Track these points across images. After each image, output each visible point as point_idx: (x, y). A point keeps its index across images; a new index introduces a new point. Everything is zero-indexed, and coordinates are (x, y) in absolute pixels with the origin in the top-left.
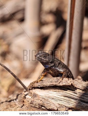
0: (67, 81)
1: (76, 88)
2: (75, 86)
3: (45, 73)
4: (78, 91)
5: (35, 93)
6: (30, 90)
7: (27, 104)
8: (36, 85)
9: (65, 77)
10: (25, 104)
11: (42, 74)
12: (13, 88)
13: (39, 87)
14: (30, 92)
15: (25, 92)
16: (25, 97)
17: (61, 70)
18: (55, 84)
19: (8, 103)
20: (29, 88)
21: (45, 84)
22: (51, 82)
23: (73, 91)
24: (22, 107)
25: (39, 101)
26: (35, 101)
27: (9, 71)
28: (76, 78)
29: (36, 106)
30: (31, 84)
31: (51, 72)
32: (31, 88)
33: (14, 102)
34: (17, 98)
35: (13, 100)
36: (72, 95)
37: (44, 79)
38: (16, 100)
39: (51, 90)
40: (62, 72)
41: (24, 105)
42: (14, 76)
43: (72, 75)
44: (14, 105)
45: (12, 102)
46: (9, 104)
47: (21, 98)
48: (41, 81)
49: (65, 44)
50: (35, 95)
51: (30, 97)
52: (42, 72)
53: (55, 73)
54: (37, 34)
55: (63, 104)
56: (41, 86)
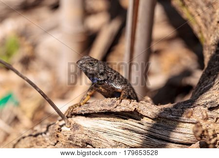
0: (127, 105)
1: (142, 116)
2: (141, 112)
3: (93, 92)
4: (145, 120)
5: (76, 122)
6: (68, 117)
7: (63, 140)
8: (78, 110)
9: (124, 97)
10: (60, 139)
11: (88, 93)
12: (40, 115)
13: (83, 113)
14: (68, 122)
15: (60, 121)
16: (60, 130)
17: (119, 87)
18: (108, 108)
19: (32, 138)
20: (66, 115)
21: (93, 109)
22: (102, 106)
23: (137, 120)
24: (56, 144)
25: (83, 135)
26: (76, 135)
27: (35, 87)
28: (142, 100)
29: (78, 144)
30: (70, 108)
31: (103, 90)
32: (70, 114)
33: (43, 137)
34: (47, 130)
35: (41, 134)
36: (136, 126)
37: (90, 101)
38: (45, 133)
39: (102, 118)
40: (119, 91)
41: (58, 141)
42: (44, 95)
43: (136, 95)
44: (42, 142)
45: (40, 136)
46: (34, 140)
47: (54, 131)
48: (86, 103)
49: (124, 46)
50: (76, 127)
51: (69, 129)
52: (89, 90)
53: (108, 91)
54: (79, 29)
55: (121, 141)
56: (86, 112)
